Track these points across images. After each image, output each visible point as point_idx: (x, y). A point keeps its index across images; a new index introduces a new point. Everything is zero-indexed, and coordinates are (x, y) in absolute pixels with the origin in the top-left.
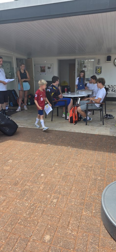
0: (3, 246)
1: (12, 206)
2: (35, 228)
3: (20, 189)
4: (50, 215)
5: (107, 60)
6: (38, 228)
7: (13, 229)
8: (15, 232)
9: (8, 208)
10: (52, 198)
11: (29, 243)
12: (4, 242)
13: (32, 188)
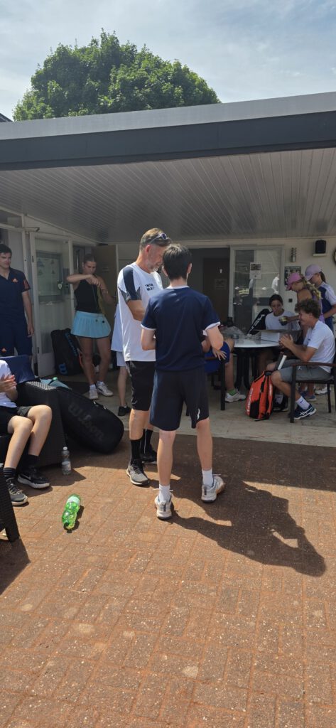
0: (249, 721)
1: (217, 628)
2: (304, 678)
3: (213, 588)
4: (325, 648)
5: (317, 252)
6: (310, 676)
7: (249, 681)
8: (259, 687)
9: (208, 633)
10: (305, 607)
11: (307, 710)
12: (244, 711)
13: (241, 585)
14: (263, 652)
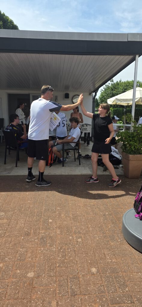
1: (40, 254)
2: (77, 266)
6: (80, 265)
7: (56, 273)
8: (60, 274)
9: (36, 257)
10: (75, 239)
11: (80, 279)
12: (55, 285)
13: (48, 235)
14: (60, 260)
